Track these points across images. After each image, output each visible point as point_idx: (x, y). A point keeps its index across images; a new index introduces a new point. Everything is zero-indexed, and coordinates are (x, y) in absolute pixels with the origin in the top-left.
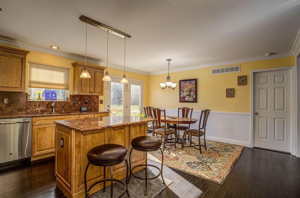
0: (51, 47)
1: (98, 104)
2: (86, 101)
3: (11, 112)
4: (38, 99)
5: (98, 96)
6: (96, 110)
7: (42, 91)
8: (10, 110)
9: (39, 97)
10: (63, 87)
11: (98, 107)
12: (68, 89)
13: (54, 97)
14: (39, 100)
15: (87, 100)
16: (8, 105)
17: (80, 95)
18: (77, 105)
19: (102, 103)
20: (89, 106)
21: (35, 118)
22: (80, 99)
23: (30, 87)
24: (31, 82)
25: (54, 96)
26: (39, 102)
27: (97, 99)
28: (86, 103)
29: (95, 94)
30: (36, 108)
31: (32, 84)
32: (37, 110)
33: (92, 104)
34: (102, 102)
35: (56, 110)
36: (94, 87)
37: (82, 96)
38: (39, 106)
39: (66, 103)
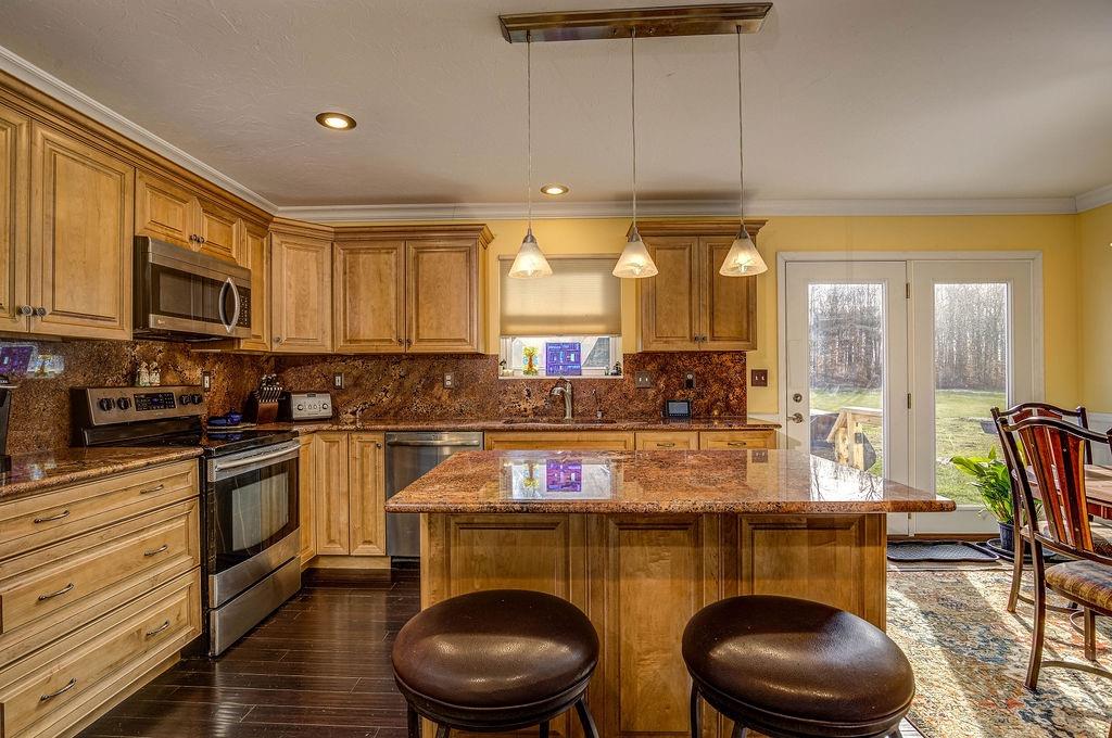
0: (543, 190)
1: (743, 386)
2: (690, 377)
3: (462, 411)
4: (527, 373)
5: (741, 354)
6: (734, 412)
7: (538, 344)
8: (457, 406)
9: (531, 366)
10: (600, 327)
11: (742, 400)
12: (617, 332)
13: (573, 364)
14: (530, 377)
15: (691, 371)
16: (455, 392)
17: (664, 352)
18: (651, 392)
19: (765, 384)
20: (700, 396)
21: (491, 435)
22: (663, 370)
23: (504, 334)
24: (505, 320)
25: (573, 360)
26: (527, 381)
27: (738, 368)
28: (689, 384)
29: (716, 343)
30: (521, 403)
31: (512, 325)
32: (522, 407)
33: (715, 387)
34: (761, 378)
35: (580, 409)
36: (712, 313)
37: (672, 354)
38: (529, 395)
39: (610, 385)
